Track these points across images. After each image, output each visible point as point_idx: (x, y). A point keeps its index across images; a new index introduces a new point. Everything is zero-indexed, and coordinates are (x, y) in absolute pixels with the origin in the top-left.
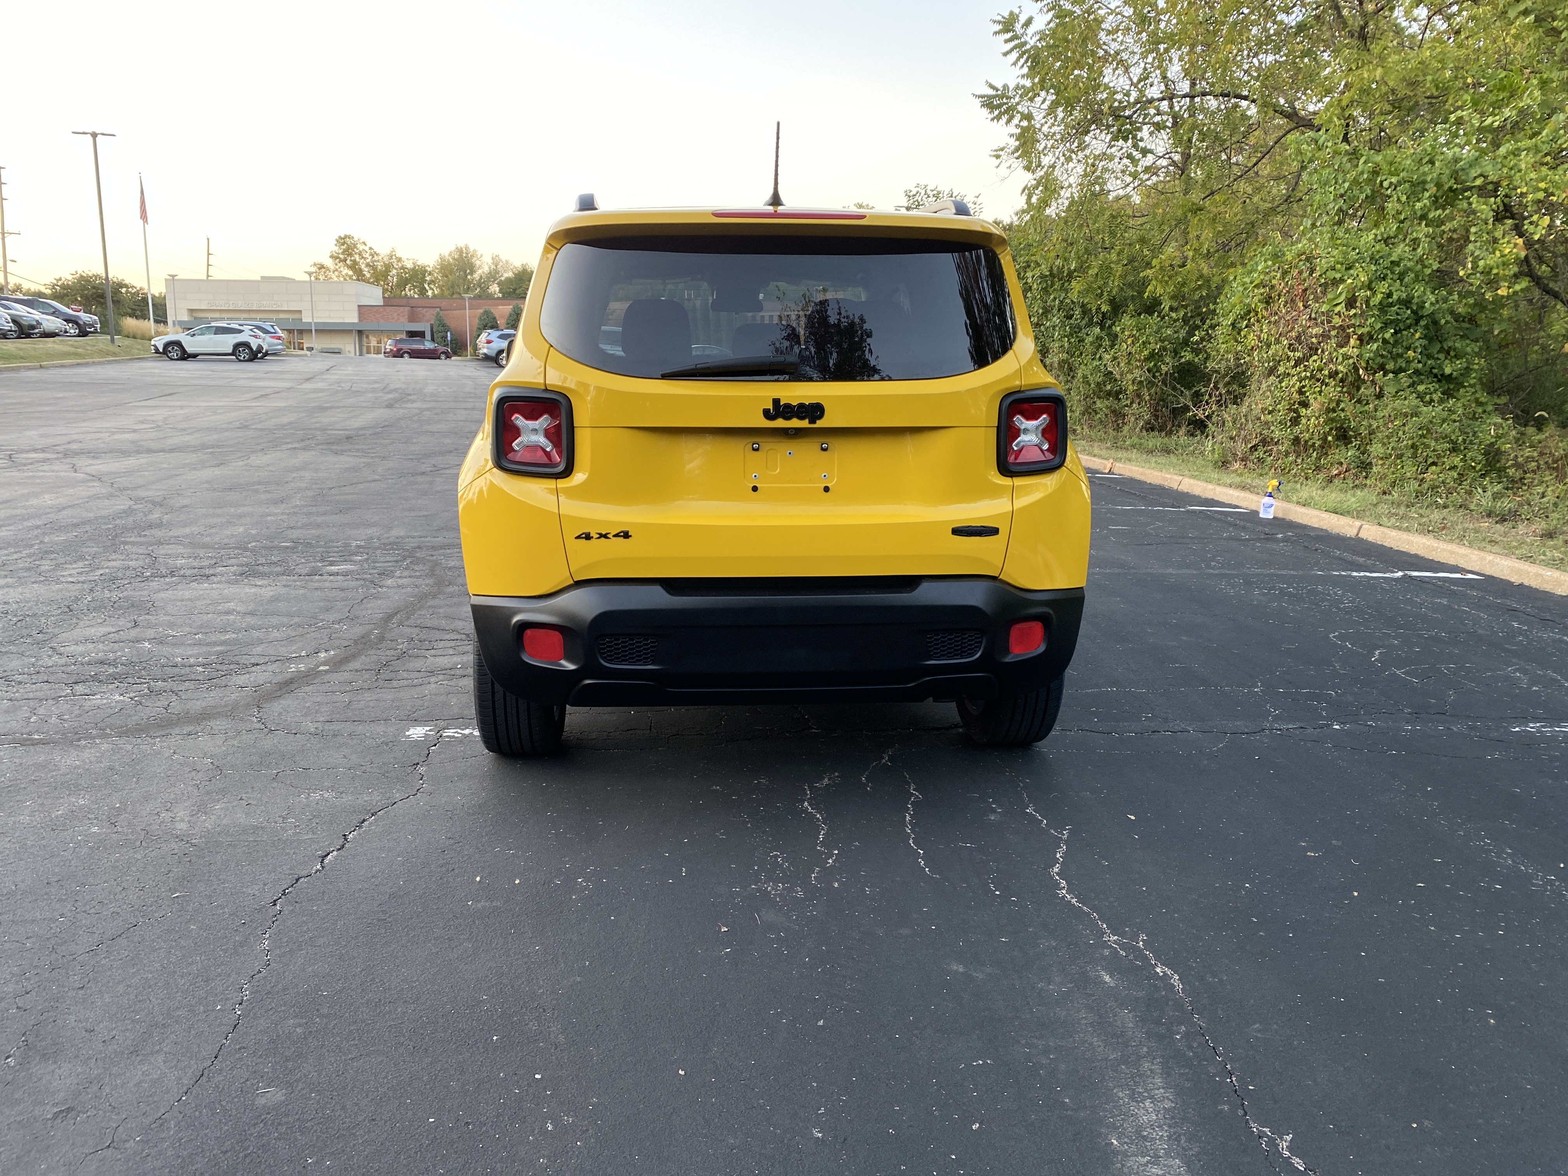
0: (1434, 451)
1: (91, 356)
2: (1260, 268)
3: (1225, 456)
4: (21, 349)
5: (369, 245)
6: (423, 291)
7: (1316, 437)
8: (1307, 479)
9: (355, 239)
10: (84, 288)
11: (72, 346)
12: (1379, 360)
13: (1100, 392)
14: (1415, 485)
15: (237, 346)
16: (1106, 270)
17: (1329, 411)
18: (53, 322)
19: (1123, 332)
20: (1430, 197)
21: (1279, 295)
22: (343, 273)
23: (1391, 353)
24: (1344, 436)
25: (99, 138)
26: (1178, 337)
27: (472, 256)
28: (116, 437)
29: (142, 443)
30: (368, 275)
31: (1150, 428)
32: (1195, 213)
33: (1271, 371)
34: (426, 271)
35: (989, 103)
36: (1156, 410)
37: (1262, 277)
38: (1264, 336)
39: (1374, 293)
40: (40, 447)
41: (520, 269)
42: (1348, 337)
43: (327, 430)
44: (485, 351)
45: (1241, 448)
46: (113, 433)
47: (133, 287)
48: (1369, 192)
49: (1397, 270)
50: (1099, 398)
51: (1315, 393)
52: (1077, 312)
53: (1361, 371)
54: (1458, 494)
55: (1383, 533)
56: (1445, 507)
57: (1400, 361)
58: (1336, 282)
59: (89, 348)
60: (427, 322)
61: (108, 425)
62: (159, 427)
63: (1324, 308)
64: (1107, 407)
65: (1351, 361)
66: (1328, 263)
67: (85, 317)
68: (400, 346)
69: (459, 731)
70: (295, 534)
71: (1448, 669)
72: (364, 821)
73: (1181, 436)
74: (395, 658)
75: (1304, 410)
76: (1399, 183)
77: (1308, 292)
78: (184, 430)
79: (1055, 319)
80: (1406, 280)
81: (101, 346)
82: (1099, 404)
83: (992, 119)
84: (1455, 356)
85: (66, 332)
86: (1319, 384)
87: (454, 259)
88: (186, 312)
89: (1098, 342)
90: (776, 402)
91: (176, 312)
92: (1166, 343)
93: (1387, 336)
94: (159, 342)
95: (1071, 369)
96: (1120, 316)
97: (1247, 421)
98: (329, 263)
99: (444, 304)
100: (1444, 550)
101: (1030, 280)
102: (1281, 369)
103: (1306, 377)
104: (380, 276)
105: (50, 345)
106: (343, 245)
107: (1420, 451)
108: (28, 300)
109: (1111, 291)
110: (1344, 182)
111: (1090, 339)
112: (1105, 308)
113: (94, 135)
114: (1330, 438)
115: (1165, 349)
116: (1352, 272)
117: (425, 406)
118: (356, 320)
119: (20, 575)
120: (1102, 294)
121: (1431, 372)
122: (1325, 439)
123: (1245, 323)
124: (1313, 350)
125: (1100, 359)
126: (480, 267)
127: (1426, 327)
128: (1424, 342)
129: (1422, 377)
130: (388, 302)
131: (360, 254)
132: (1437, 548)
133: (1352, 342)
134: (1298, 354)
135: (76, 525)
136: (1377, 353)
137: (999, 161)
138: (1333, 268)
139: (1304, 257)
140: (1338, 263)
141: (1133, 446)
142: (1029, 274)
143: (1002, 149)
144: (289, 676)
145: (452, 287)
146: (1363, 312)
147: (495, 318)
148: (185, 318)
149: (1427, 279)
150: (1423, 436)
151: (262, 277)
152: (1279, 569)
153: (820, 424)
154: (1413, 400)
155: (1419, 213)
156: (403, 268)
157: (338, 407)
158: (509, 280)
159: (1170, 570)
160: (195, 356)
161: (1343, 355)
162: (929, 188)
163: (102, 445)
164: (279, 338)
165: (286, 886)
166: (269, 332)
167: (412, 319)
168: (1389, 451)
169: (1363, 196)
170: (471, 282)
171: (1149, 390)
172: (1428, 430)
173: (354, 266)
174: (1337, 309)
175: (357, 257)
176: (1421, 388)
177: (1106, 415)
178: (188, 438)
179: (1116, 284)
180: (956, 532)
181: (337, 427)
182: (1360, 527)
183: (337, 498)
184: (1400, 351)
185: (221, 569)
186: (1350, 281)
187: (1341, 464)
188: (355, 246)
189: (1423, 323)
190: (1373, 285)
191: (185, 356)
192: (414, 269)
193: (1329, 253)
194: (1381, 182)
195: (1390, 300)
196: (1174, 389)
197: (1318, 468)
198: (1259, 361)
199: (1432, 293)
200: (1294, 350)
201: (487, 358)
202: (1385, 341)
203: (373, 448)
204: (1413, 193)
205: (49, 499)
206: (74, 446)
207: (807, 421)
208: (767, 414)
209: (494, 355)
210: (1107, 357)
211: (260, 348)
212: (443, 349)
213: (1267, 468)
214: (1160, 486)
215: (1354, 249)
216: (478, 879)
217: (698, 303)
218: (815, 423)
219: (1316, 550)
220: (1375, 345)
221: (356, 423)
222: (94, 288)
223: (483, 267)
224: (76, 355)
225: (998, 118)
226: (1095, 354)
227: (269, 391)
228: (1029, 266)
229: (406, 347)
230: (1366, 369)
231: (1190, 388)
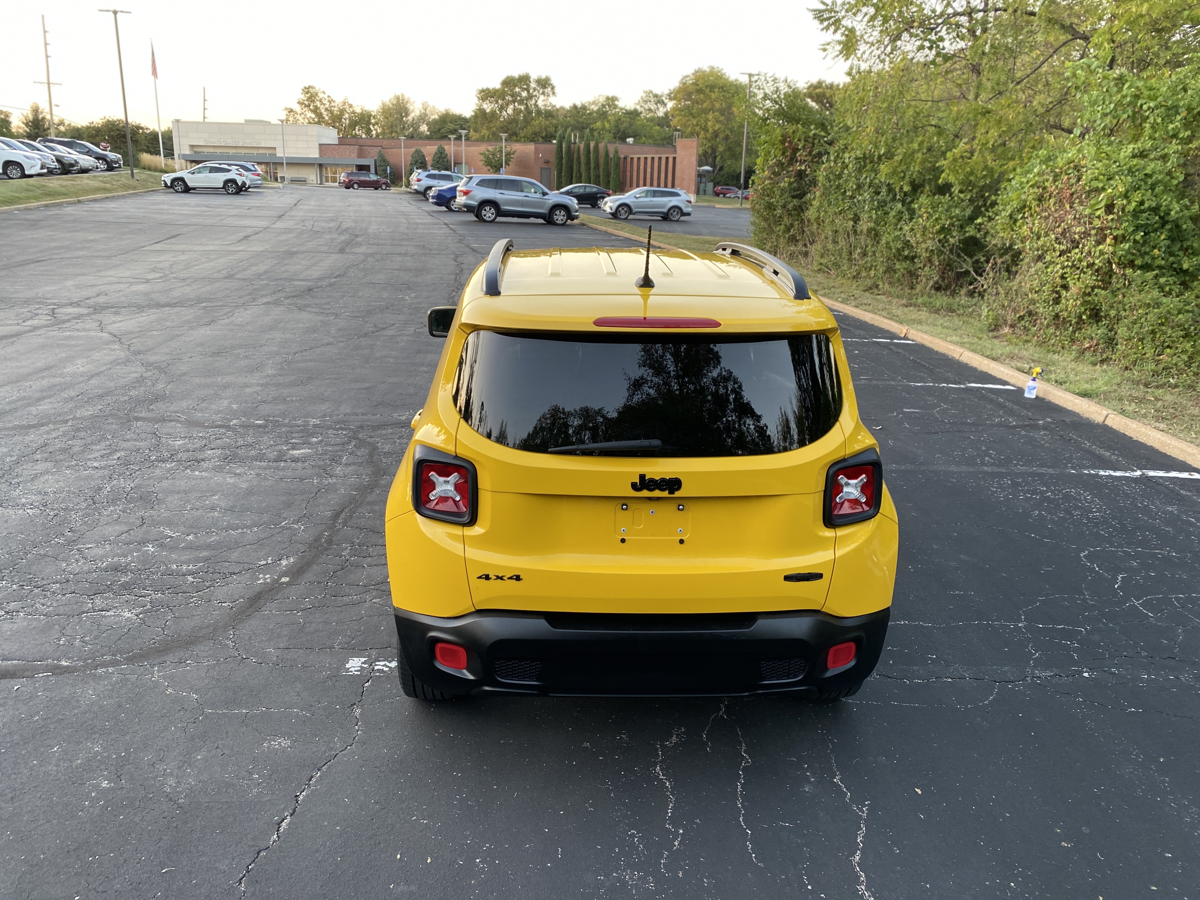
0: (1169, 337)
1: (115, 190)
2: (1036, 170)
3: (996, 319)
4: (63, 186)
5: (327, 94)
6: (369, 131)
7: (1073, 315)
8: (1063, 348)
9: (317, 89)
10: (111, 130)
11: (102, 181)
12: (1130, 257)
13: (899, 255)
14: (1152, 366)
15: (227, 182)
16: (909, 156)
17: (1085, 294)
18: (88, 161)
19: (920, 209)
20: (1181, 120)
21: (1050, 196)
22: (308, 116)
23: (1139, 251)
24: (1096, 315)
25: (119, 15)
26: (964, 215)
27: (407, 102)
28: (134, 288)
29: (153, 296)
30: (327, 118)
31: (938, 288)
32: (985, 115)
33: (1040, 258)
34: (371, 115)
35: (819, 16)
36: (943, 273)
37: (1037, 178)
38: (1035, 229)
39: (1129, 202)
40: (76, 300)
41: (444, 112)
42: (1105, 237)
43: (292, 280)
44: (416, 187)
45: (1011, 317)
46: (131, 284)
47: (147, 129)
48: (1130, 113)
49: (1150, 181)
50: (898, 260)
51: (1074, 279)
52: (884, 190)
53: (1114, 266)
54: (1188, 375)
55: (1126, 423)
56: (1176, 386)
57: (1146, 257)
58: (1098, 191)
59: (115, 183)
60: (372, 157)
61: (128, 274)
62: (166, 276)
63: (1087, 212)
64: (905, 269)
65: (1106, 256)
66: (1093, 173)
67: (112, 156)
68: (351, 178)
69: (388, 664)
70: (265, 409)
71: (1177, 599)
72: (312, 777)
73: (963, 299)
74: (339, 567)
75: (1064, 292)
76: (1157, 107)
77: (1075, 196)
78: (184, 280)
79: (865, 194)
80: (1157, 190)
81: (124, 180)
82: (898, 266)
83: (822, 30)
84: (1193, 253)
85: (97, 168)
86: (1078, 272)
87: (393, 104)
88: (188, 148)
89: (899, 217)
90: (642, 477)
91: (181, 147)
92: (955, 219)
93: (1138, 238)
94: (167, 178)
95: (876, 235)
96: (918, 194)
97: (1017, 295)
98: (297, 108)
99: (385, 143)
100: (1175, 447)
101: (847, 161)
102: (1048, 258)
103: (1068, 266)
104: (335, 120)
105: (86, 181)
106: (307, 93)
107: (1158, 336)
108: (68, 142)
109: (912, 174)
110: (1110, 103)
111: (893, 213)
112: (906, 188)
113: (115, 13)
114: (1084, 317)
115: (952, 225)
116: (1112, 182)
117: (370, 251)
118: (317, 156)
119: (58, 458)
120: (904, 177)
121: (1171, 267)
122: (1080, 317)
123: (1020, 216)
124: (1075, 244)
125: (901, 229)
126: (413, 111)
127: (1171, 230)
128: (1167, 242)
129: (1164, 271)
130: (342, 142)
131: (320, 101)
132: (1170, 444)
133: (1108, 240)
134: (1063, 247)
135: (101, 396)
136: (1128, 252)
137: (825, 53)
138: (1096, 179)
139: (1072, 165)
140: (1101, 174)
141: (924, 304)
142: (847, 155)
143: (828, 44)
144: (258, 589)
145: (392, 127)
146: (1119, 217)
147: (424, 156)
148: (187, 152)
149: (1173, 188)
150: (1162, 324)
151: (246, 121)
152: (1041, 466)
153: (677, 494)
154: (1156, 293)
155: (1171, 133)
156: (353, 112)
157: (302, 252)
158: (435, 122)
159: (953, 468)
160: (194, 189)
161: (1100, 251)
162: (768, 75)
163: (123, 299)
164: (258, 175)
165: (248, 861)
166: (251, 170)
167: (360, 155)
168: (1133, 335)
169: (1125, 116)
170: (406, 123)
171: (939, 256)
172: (1166, 319)
173: (316, 111)
174: (1098, 213)
175: (318, 103)
176: (1162, 280)
177: (903, 275)
178: (187, 290)
179: (917, 169)
180: (787, 578)
181: (302, 276)
182: (1107, 416)
183: (300, 365)
184: (1148, 250)
185: (209, 452)
186: (1110, 191)
187: (1092, 339)
188: (317, 94)
189: (1168, 227)
190: (1129, 194)
191: (187, 190)
192: (362, 114)
193: (1094, 165)
194: (1141, 106)
195: (1142, 207)
196: (959, 256)
197: (1073, 341)
198: (1030, 249)
199: (1178, 202)
200: (1059, 243)
201: (417, 192)
202: (1135, 241)
203: (328, 303)
204: (1168, 116)
205: (80, 366)
206: (102, 300)
207: (667, 492)
208: (634, 486)
209: (423, 190)
210: (906, 228)
211: (244, 183)
212: (384, 180)
213: (1031, 336)
214: (944, 355)
215: (1115, 162)
216: (399, 856)
217: (582, 146)
218: (673, 493)
219: (1070, 440)
220: (1127, 245)
221: (316, 272)
222: (118, 130)
223: (415, 111)
224: (105, 190)
225: (827, 28)
226: (897, 225)
227: (249, 231)
228: (847, 148)
229: (355, 178)
230: (1118, 264)
231: (971, 257)
